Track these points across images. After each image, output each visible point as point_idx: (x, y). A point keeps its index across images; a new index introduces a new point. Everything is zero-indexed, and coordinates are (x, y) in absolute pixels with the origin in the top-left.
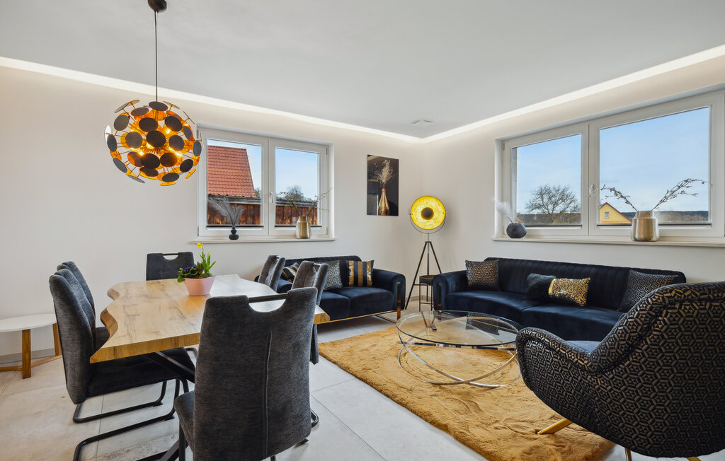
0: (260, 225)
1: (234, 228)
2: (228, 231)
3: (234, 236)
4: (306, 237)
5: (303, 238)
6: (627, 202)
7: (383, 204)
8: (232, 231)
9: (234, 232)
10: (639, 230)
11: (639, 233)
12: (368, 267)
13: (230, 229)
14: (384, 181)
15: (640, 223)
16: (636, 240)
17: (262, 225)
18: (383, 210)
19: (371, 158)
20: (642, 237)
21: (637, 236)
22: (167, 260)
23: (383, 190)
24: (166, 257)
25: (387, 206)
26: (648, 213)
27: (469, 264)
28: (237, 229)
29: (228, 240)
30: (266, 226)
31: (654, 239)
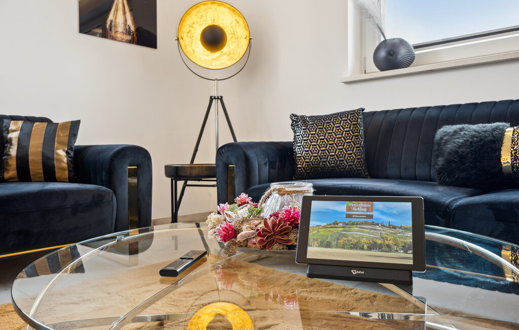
7: (121, 18)
12: (62, 136)
27: (297, 121)
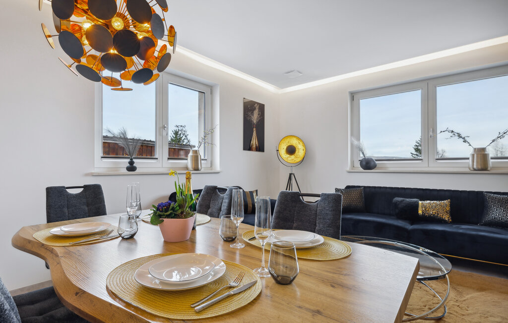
0: (154, 157)
1: (131, 159)
2: (125, 162)
3: (131, 168)
4: (198, 170)
5: (195, 170)
6: (465, 141)
7: (254, 142)
8: (129, 163)
9: (131, 163)
10: (477, 162)
11: (477, 165)
12: (254, 195)
13: (128, 160)
14: (255, 122)
15: (477, 157)
16: (475, 170)
17: (156, 156)
18: (254, 147)
19: (246, 101)
20: (480, 167)
21: (475, 167)
22: (71, 195)
23: (254, 129)
24: (69, 191)
25: (257, 143)
26: (484, 149)
27: (337, 190)
28: (135, 160)
29: (125, 171)
30: (160, 159)
31: (489, 169)
